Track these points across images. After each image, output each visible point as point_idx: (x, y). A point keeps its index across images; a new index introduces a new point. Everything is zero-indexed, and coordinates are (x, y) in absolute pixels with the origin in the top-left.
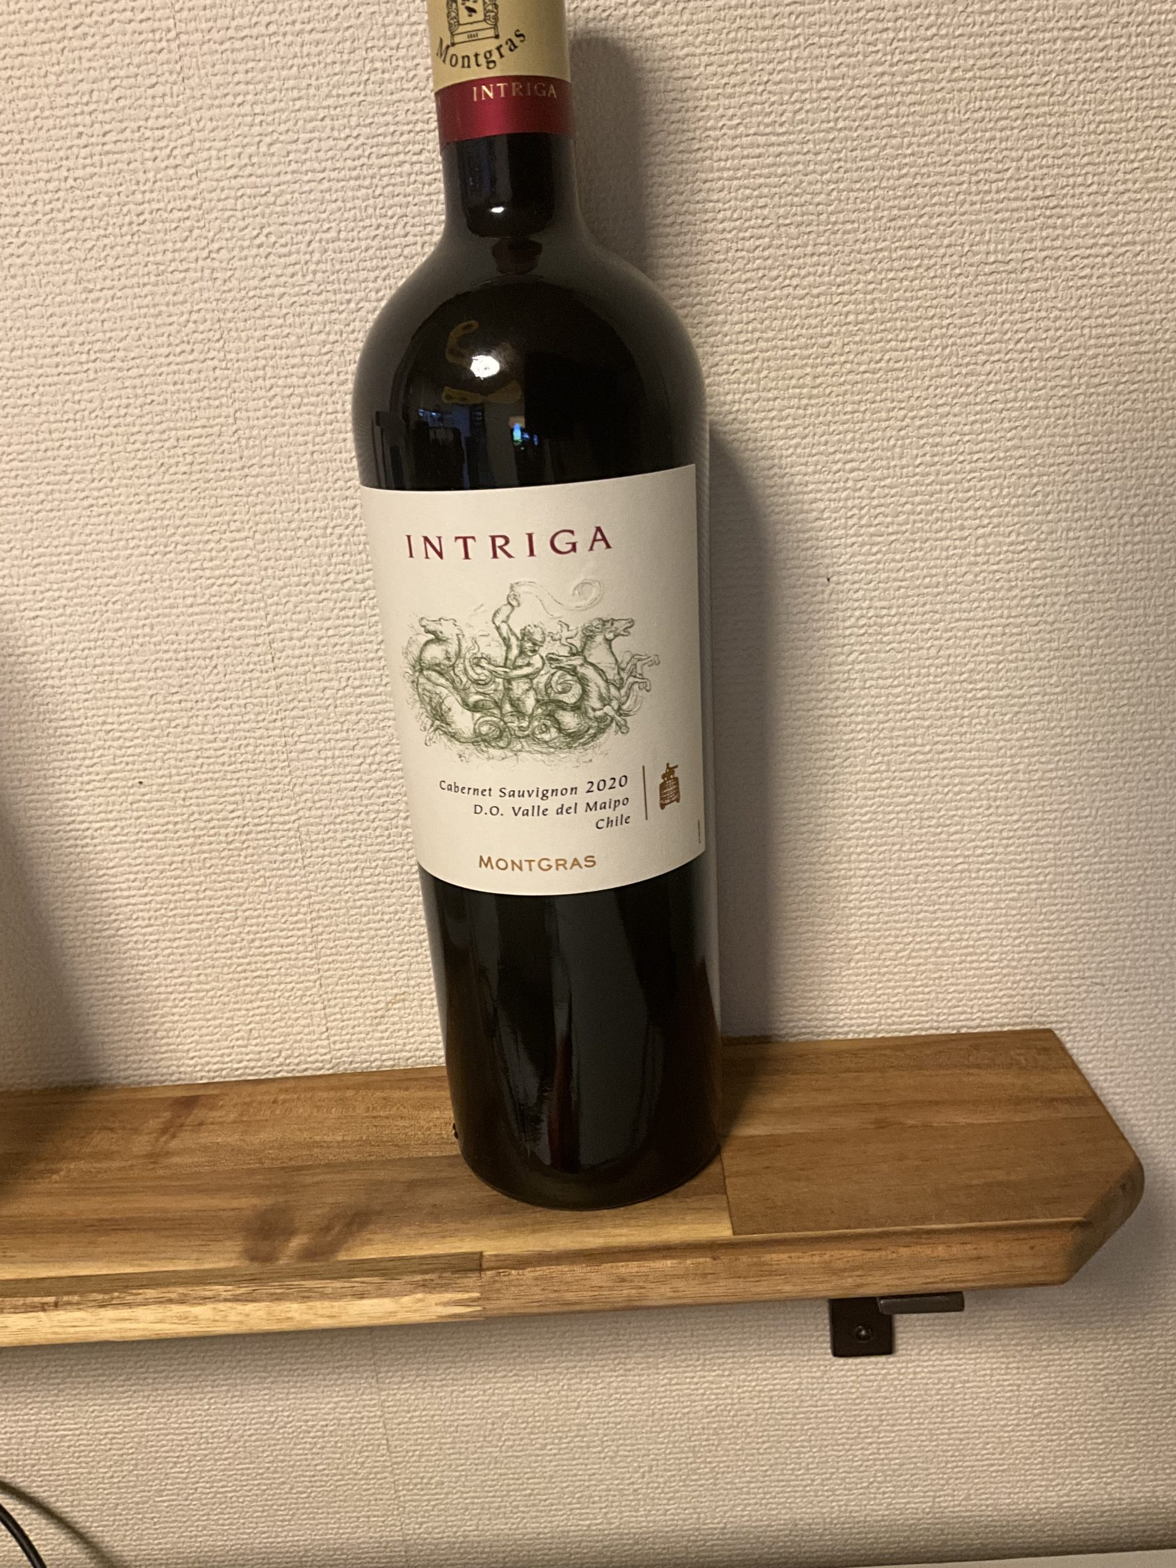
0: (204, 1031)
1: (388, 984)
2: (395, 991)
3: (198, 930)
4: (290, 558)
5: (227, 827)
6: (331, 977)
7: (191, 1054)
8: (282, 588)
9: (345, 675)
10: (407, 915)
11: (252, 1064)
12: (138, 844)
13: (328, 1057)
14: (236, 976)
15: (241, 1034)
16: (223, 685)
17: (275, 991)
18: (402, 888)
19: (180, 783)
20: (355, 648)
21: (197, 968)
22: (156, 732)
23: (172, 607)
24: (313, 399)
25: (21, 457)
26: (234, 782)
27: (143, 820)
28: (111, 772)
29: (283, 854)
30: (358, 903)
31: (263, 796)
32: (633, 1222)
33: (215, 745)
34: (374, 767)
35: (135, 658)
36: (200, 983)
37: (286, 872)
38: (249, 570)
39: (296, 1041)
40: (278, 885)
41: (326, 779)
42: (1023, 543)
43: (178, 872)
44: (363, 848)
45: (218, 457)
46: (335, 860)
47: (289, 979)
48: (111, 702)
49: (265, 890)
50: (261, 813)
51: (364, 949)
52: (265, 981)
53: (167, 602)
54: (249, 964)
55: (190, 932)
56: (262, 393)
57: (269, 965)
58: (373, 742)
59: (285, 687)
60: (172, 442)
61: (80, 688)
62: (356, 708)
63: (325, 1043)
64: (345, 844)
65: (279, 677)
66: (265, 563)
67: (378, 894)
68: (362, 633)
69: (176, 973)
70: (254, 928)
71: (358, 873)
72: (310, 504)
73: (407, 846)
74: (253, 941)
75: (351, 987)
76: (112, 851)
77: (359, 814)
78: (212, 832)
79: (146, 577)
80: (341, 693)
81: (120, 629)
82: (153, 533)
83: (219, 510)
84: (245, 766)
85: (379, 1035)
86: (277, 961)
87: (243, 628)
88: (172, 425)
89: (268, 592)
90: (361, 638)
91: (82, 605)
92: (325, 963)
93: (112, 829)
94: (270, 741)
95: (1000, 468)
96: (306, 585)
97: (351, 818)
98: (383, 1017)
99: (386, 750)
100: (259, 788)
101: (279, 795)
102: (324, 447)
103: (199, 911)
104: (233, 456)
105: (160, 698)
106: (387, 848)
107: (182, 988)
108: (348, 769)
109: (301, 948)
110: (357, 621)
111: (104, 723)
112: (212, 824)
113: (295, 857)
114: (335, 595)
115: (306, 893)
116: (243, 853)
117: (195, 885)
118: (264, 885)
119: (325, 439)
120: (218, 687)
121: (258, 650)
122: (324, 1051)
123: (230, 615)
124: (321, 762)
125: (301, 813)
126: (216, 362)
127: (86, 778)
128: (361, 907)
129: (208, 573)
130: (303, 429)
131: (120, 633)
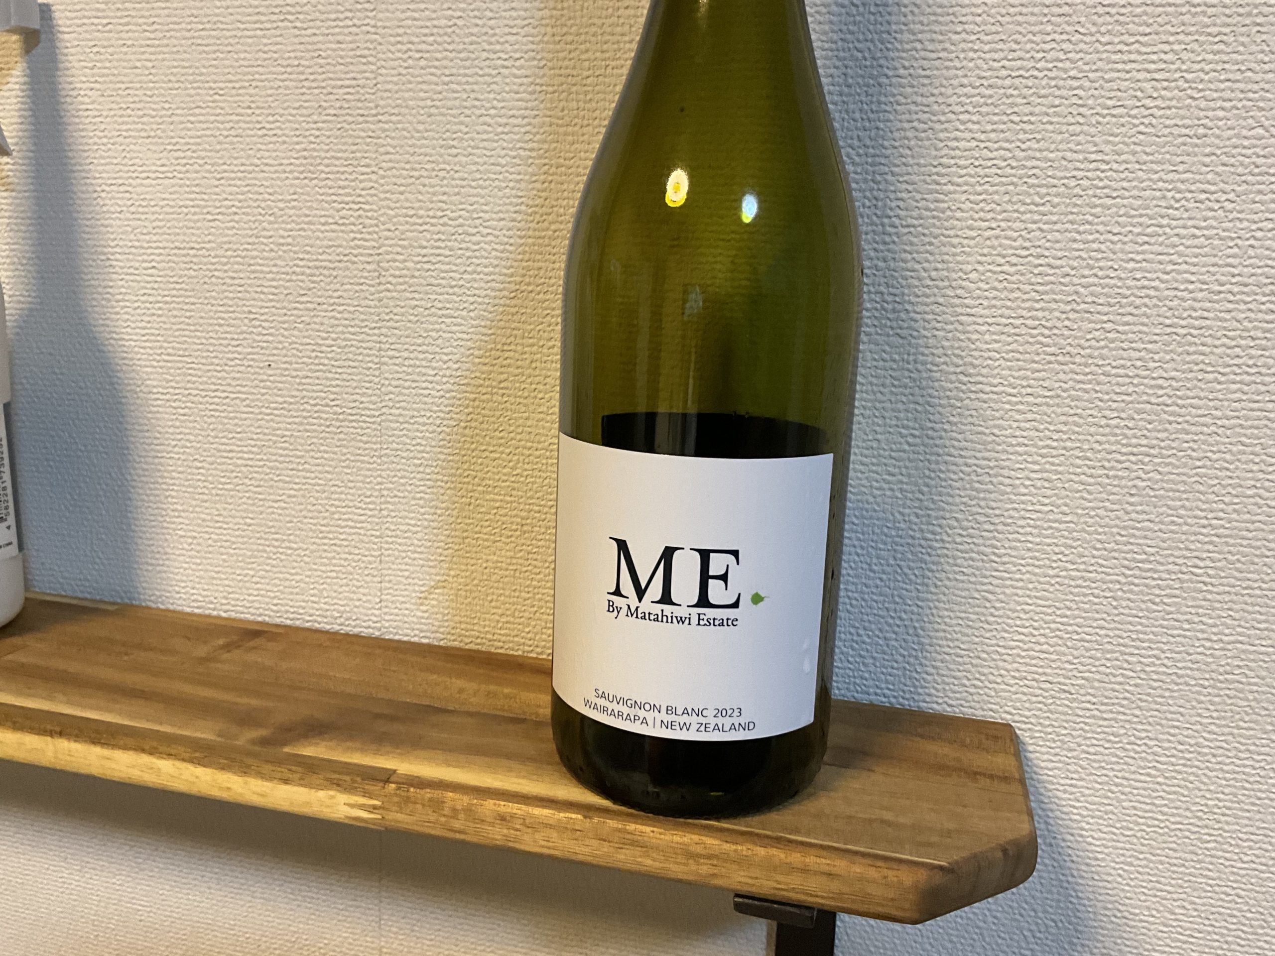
0: (287, 583)
1: (433, 571)
2: (438, 578)
3: (294, 496)
4: (402, 193)
5: (328, 413)
6: (389, 555)
7: (275, 601)
8: (395, 217)
9: (433, 297)
10: (455, 513)
11: (319, 619)
12: (260, 417)
13: (378, 625)
14: (317, 540)
15: (315, 591)
16: (339, 293)
17: (346, 559)
18: (454, 488)
19: (296, 370)
20: (442, 275)
21: (289, 529)
22: (285, 326)
23: (309, 223)
24: (437, 63)
25: (221, 92)
26: (337, 376)
27: (267, 397)
28: (249, 354)
29: (367, 443)
30: (418, 495)
31: (357, 391)
32: (535, 777)
33: (327, 342)
34: (445, 380)
35: (279, 262)
36: (290, 541)
37: (366, 458)
38: (369, 199)
39: (356, 607)
40: (360, 469)
41: (407, 384)
42: (1027, 249)
43: (286, 445)
44: (428, 449)
45: (360, 104)
46: (404, 454)
47: (357, 551)
48: (256, 296)
49: (349, 471)
50: (354, 405)
51: (419, 536)
52: (338, 549)
53: (306, 219)
54: (329, 532)
55: (290, 496)
56: (400, 55)
57: (342, 537)
58: (445, 358)
59: (385, 300)
60: (329, 89)
61: (237, 282)
62: (437, 327)
63: (377, 612)
64: (414, 442)
65: (381, 292)
66: (382, 196)
67: (435, 490)
68: (449, 264)
69: (273, 530)
70: (336, 503)
71: (421, 469)
72: (423, 150)
73: (463, 453)
74: (334, 513)
75: (404, 567)
76: (241, 419)
77: (429, 418)
78: (316, 415)
79: (295, 197)
80: (427, 312)
81: (271, 237)
82: (304, 162)
83: (355, 148)
84: (346, 364)
85: (419, 614)
86: (350, 534)
87: (359, 247)
88: (331, 75)
89: (382, 219)
90: (447, 267)
91: (247, 214)
92: (387, 543)
93: (244, 400)
94: (368, 345)
95: (1014, 176)
96: (411, 217)
97: (421, 420)
98: (426, 598)
99: (456, 366)
100: (355, 384)
101: (370, 392)
102: (438, 103)
103: (297, 480)
104: (371, 105)
105: (291, 298)
106: (445, 451)
107: (276, 544)
108: (424, 379)
109: (369, 526)
110: (448, 253)
111: (250, 312)
112: (316, 409)
113: (375, 447)
114: (432, 228)
115: (379, 479)
116: (336, 437)
117: (299, 457)
118: (347, 467)
119: (440, 96)
120: (336, 294)
121: (369, 267)
122: (375, 619)
123: (352, 235)
124: (405, 369)
125: (384, 410)
126: (368, 28)
127: (230, 356)
128: (421, 498)
129: (339, 199)
130: (424, 87)
131: (271, 240)
